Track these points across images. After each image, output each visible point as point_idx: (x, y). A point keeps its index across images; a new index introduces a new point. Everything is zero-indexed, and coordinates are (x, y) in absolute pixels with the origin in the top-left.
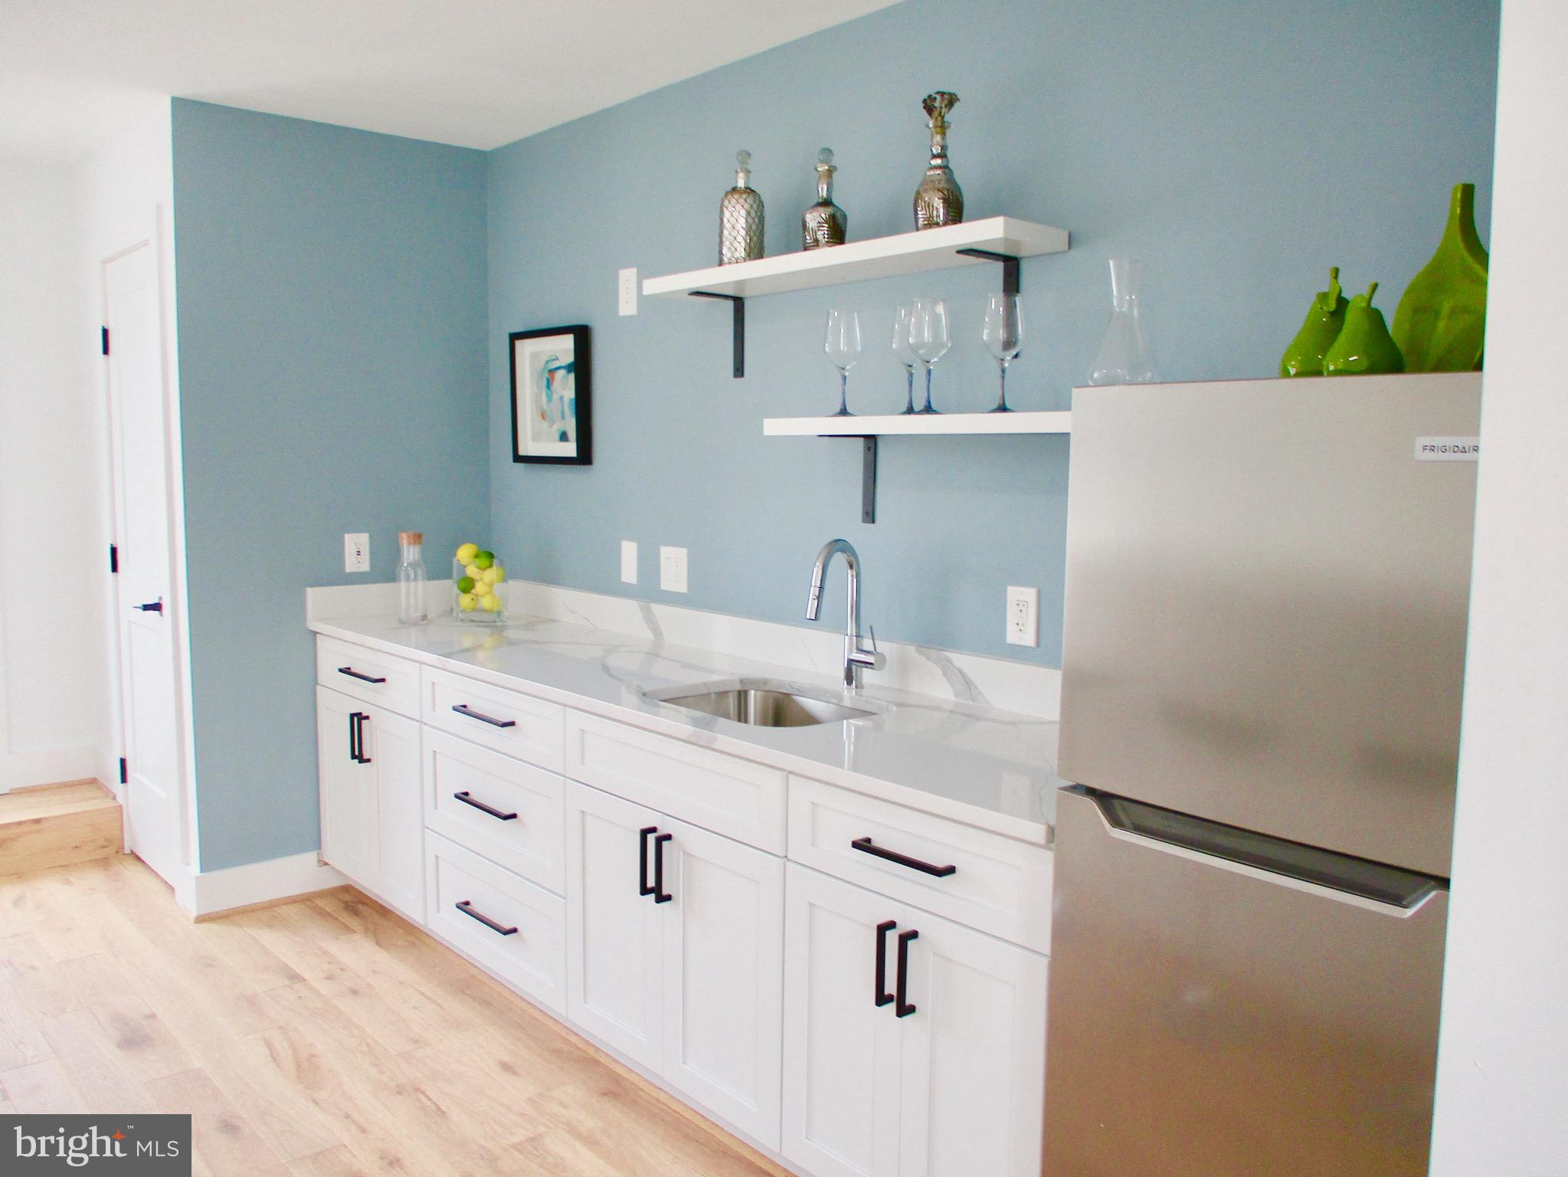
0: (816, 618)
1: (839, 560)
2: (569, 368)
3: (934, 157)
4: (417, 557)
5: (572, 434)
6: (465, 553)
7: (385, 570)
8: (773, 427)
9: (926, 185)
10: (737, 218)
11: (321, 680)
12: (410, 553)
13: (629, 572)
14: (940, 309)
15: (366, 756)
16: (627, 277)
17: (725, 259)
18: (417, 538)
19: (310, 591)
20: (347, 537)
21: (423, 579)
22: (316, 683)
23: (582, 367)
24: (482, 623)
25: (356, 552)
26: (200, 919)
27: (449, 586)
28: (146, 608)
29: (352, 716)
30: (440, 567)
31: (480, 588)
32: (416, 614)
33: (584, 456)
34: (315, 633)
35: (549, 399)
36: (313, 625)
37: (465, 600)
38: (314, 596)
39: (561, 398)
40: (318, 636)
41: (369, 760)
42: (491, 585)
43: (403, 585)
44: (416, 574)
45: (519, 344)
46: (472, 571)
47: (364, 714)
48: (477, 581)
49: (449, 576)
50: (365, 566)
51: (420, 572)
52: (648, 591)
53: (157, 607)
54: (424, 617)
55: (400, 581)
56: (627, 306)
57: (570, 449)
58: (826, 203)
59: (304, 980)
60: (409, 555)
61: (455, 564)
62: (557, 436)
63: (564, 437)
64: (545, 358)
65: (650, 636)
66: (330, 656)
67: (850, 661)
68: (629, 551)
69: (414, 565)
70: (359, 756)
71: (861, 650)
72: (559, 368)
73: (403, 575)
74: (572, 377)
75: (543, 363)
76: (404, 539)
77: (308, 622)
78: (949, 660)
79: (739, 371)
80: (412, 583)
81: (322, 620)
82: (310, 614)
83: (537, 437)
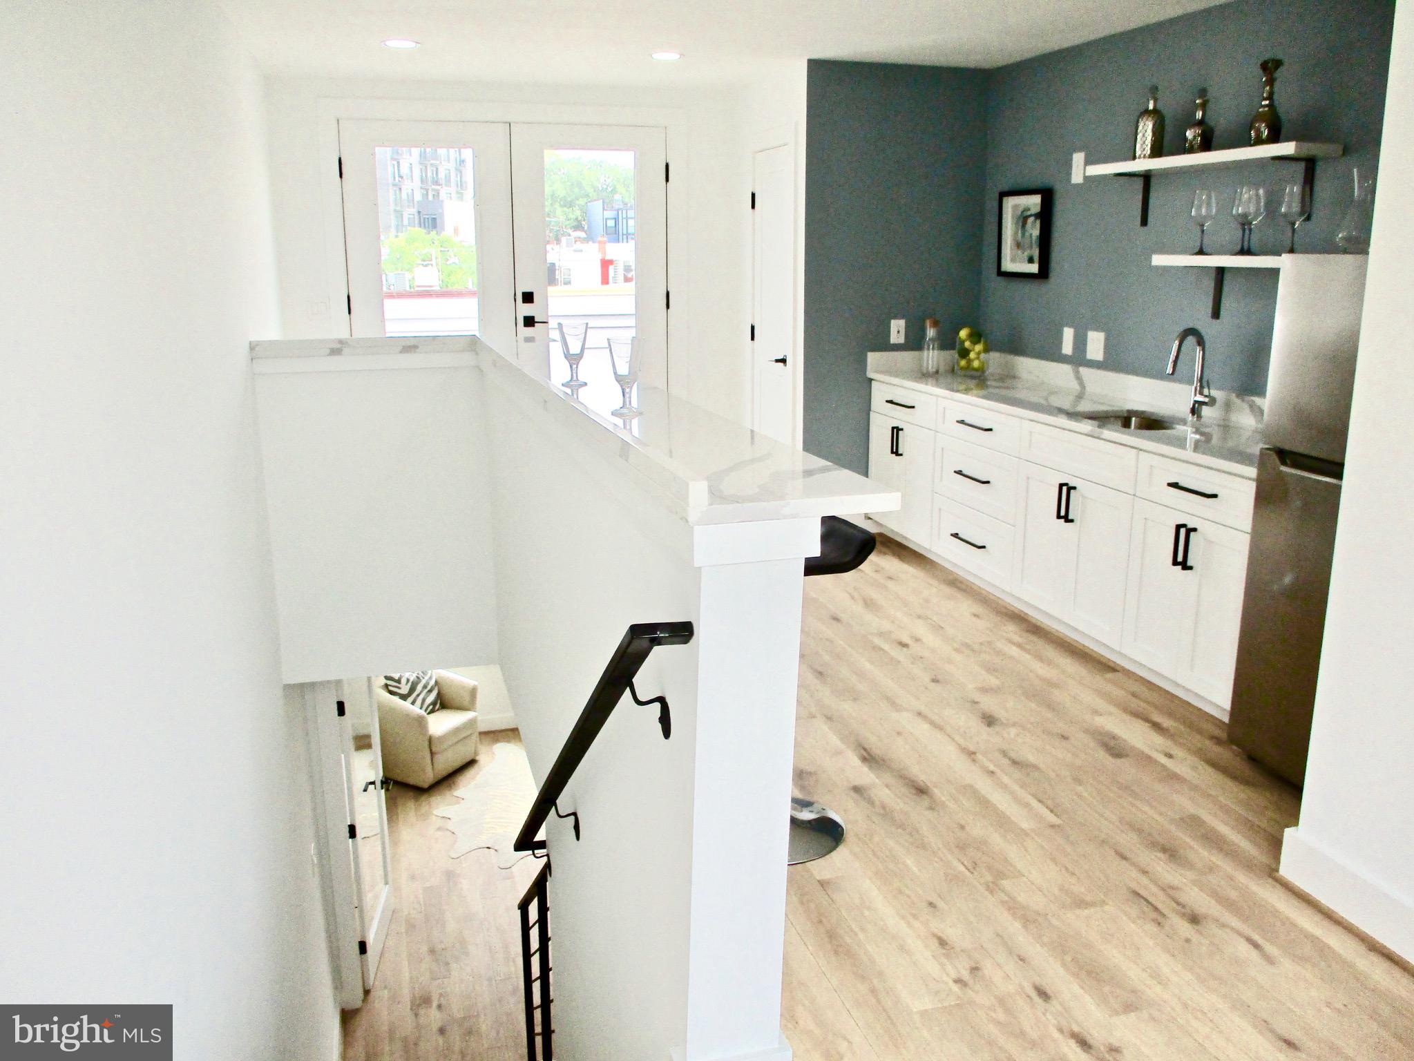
0: (1173, 374)
1: (1191, 340)
2: (1037, 216)
3: (1265, 99)
4: (936, 333)
5: (1036, 258)
6: (963, 333)
7: (914, 342)
8: (1158, 260)
9: (1259, 117)
10: (1146, 129)
11: (873, 408)
12: (931, 332)
13: (1067, 348)
14: (1261, 192)
15: (900, 452)
16: (1078, 158)
17: (1137, 155)
18: (935, 324)
19: (870, 354)
20: (893, 322)
21: (938, 350)
22: (870, 410)
23: (1046, 216)
24: (972, 377)
25: (897, 330)
27: (954, 354)
28: (777, 361)
29: (893, 428)
30: (947, 342)
31: (972, 355)
32: (931, 369)
33: (1044, 273)
34: (871, 380)
35: (1023, 235)
36: (870, 374)
37: (963, 363)
38: (873, 358)
39: (1031, 235)
40: (873, 382)
41: (901, 455)
42: (979, 353)
43: (925, 353)
44: (933, 346)
45: (1005, 199)
46: (967, 344)
47: (900, 427)
48: (971, 351)
49: (953, 348)
50: (901, 340)
51: (936, 346)
52: (1079, 359)
53: (783, 361)
54: (937, 372)
55: (924, 350)
56: (1077, 178)
57: (1034, 268)
58: (1201, 123)
60: (930, 334)
61: (957, 340)
62: (1026, 259)
63: (1031, 260)
64: (1021, 209)
65: (1077, 387)
66: (879, 394)
67: (1196, 402)
68: (1068, 334)
69: (931, 340)
70: (896, 452)
71: (1201, 393)
72: (1031, 216)
73: (926, 346)
74: (1038, 223)
75: (1020, 213)
76: (928, 323)
77: (867, 373)
78: (1253, 401)
79: (1144, 222)
80: (931, 351)
81: (877, 372)
82: (869, 368)
83: (1013, 260)
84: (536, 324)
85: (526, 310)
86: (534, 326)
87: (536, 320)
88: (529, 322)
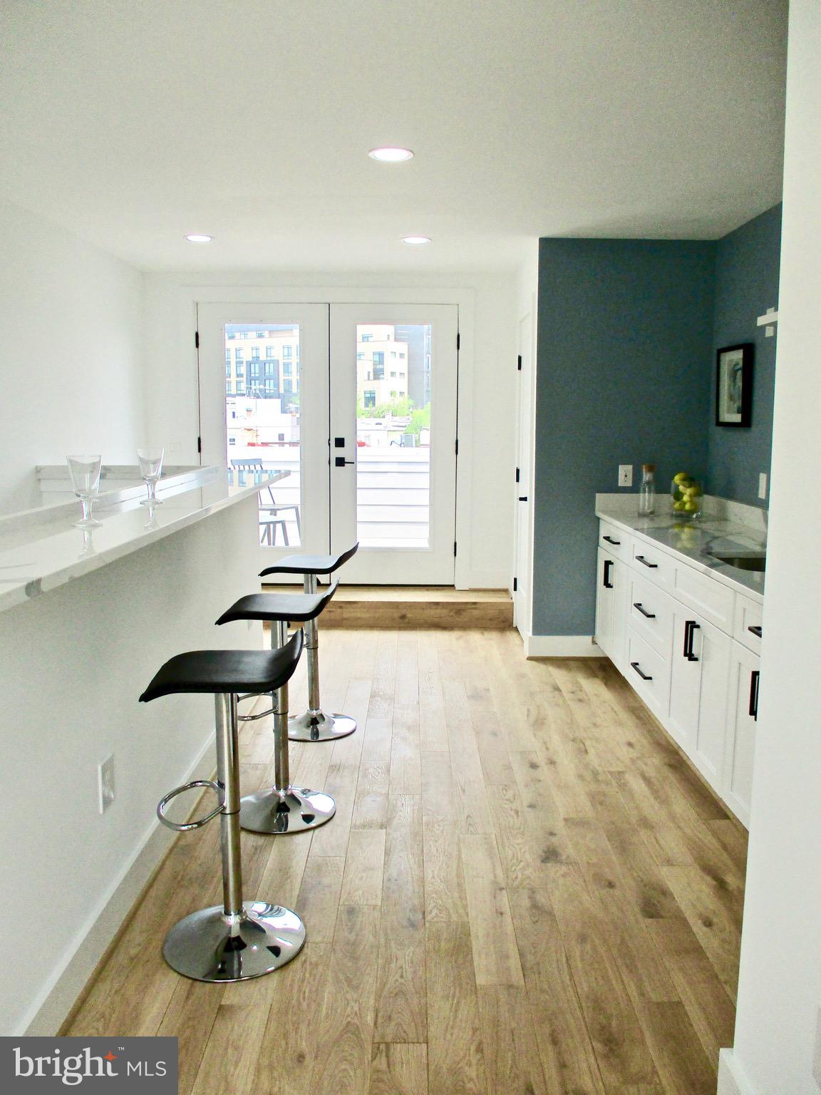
4: (651, 478)
6: (677, 479)
11: (600, 545)
12: (647, 476)
13: (762, 493)
15: (610, 584)
18: (651, 468)
19: (598, 495)
20: (621, 467)
21: (653, 493)
25: (625, 475)
26: (530, 659)
27: (669, 497)
28: (522, 499)
31: (685, 498)
32: (646, 510)
33: (745, 422)
34: (599, 519)
36: (598, 515)
37: (677, 505)
38: (601, 498)
40: (601, 521)
41: (612, 587)
42: (691, 497)
43: (642, 495)
44: (650, 489)
45: (722, 356)
46: (681, 489)
48: (684, 494)
49: (668, 492)
50: (629, 484)
51: (652, 489)
53: (526, 499)
55: (639, 492)
56: (769, 331)
59: (560, 691)
61: (672, 484)
68: (763, 479)
69: (648, 483)
73: (642, 489)
76: (644, 469)
77: (596, 513)
80: (647, 494)
81: (604, 512)
82: (596, 509)
83: (729, 412)
84: (346, 464)
85: (339, 452)
86: (344, 466)
87: (346, 461)
88: (340, 462)
